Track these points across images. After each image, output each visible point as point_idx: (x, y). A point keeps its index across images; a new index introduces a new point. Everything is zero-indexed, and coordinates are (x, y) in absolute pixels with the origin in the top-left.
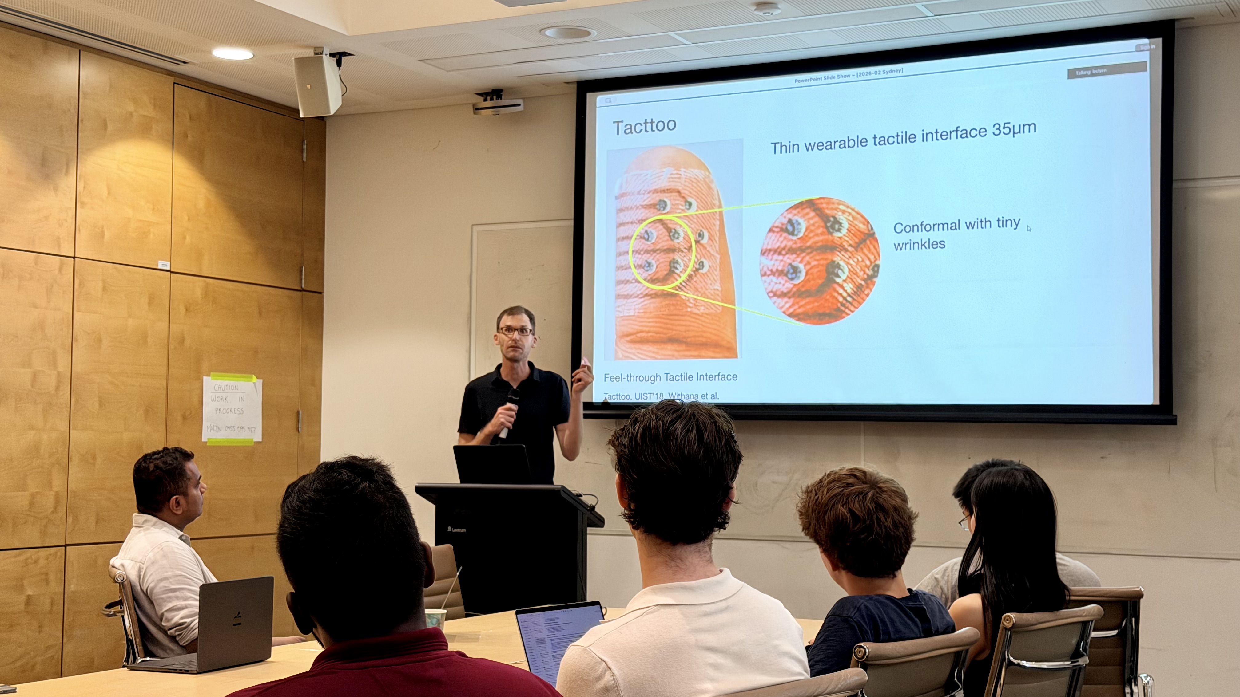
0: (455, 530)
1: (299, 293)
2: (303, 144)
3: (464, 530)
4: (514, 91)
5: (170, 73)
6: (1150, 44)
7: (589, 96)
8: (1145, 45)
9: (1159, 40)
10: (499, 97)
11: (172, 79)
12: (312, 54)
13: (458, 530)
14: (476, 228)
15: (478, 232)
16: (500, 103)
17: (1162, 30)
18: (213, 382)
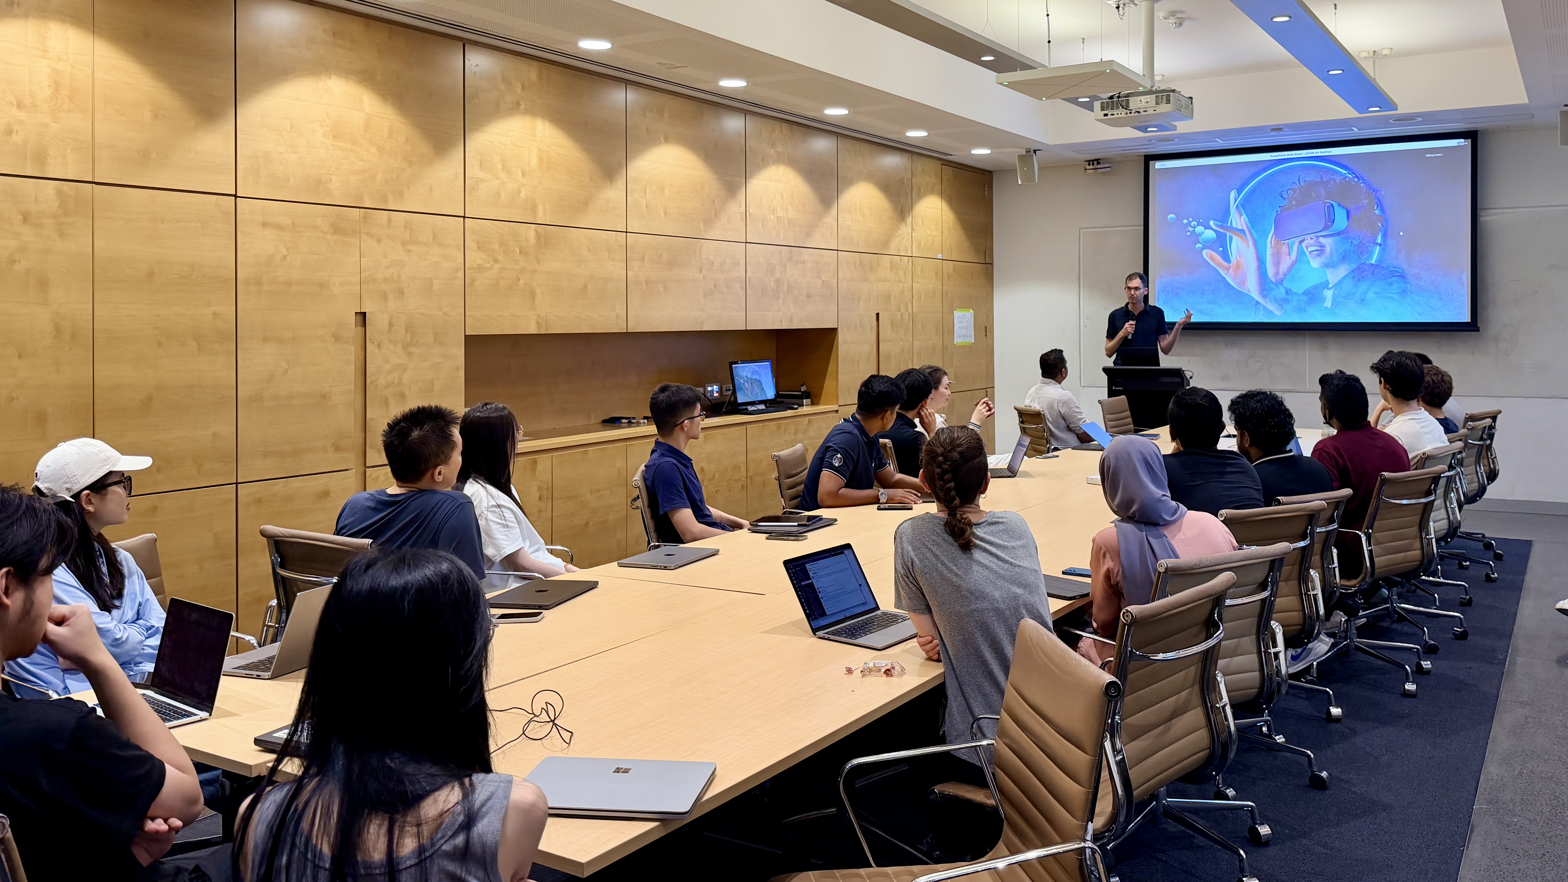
0: (1117, 388)
1: (985, 265)
2: (985, 187)
3: (1122, 388)
4: (1107, 160)
5: (940, 159)
6: (1465, 142)
7: (1151, 163)
8: (1462, 142)
9: (1470, 140)
10: (1098, 163)
11: (940, 162)
12: (1025, 153)
13: (1119, 388)
14: (1082, 230)
15: (1083, 232)
16: (1099, 166)
17: (1471, 135)
18: (957, 314)
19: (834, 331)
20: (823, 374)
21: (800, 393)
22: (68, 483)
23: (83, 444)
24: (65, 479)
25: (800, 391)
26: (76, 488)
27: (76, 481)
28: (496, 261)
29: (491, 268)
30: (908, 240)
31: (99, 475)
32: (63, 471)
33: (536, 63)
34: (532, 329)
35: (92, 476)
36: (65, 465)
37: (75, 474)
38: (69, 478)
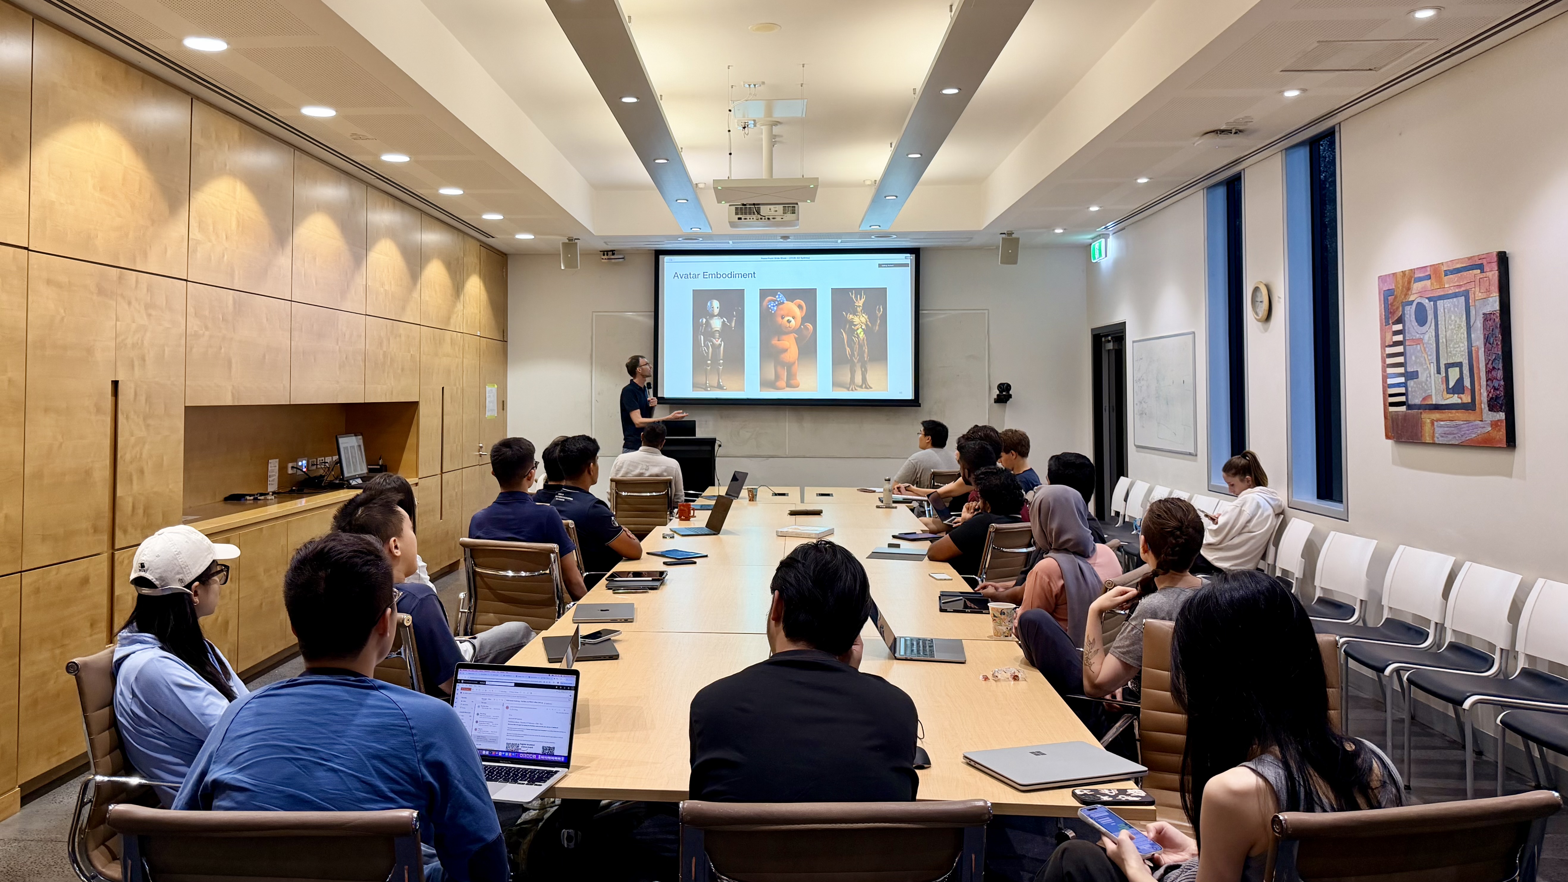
1: (503, 343)
4: (620, 251)
5: (479, 241)
6: (910, 257)
7: (661, 257)
8: (908, 257)
9: (915, 256)
10: (613, 254)
11: (479, 243)
14: (594, 314)
15: (596, 315)
16: (613, 257)
17: (915, 251)
18: (488, 388)
19: (415, 404)
20: (402, 449)
21: (379, 467)
22: (181, 573)
23: (187, 532)
24: (178, 568)
25: (378, 465)
26: (189, 579)
27: (189, 571)
28: (207, 328)
29: (204, 334)
30: (461, 316)
31: (206, 565)
32: (176, 561)
33: (238, 123)
34: (229, 402)
35: (201, 565)
36: (177, 554)
37: (188, 564)
38: (181, 568)
